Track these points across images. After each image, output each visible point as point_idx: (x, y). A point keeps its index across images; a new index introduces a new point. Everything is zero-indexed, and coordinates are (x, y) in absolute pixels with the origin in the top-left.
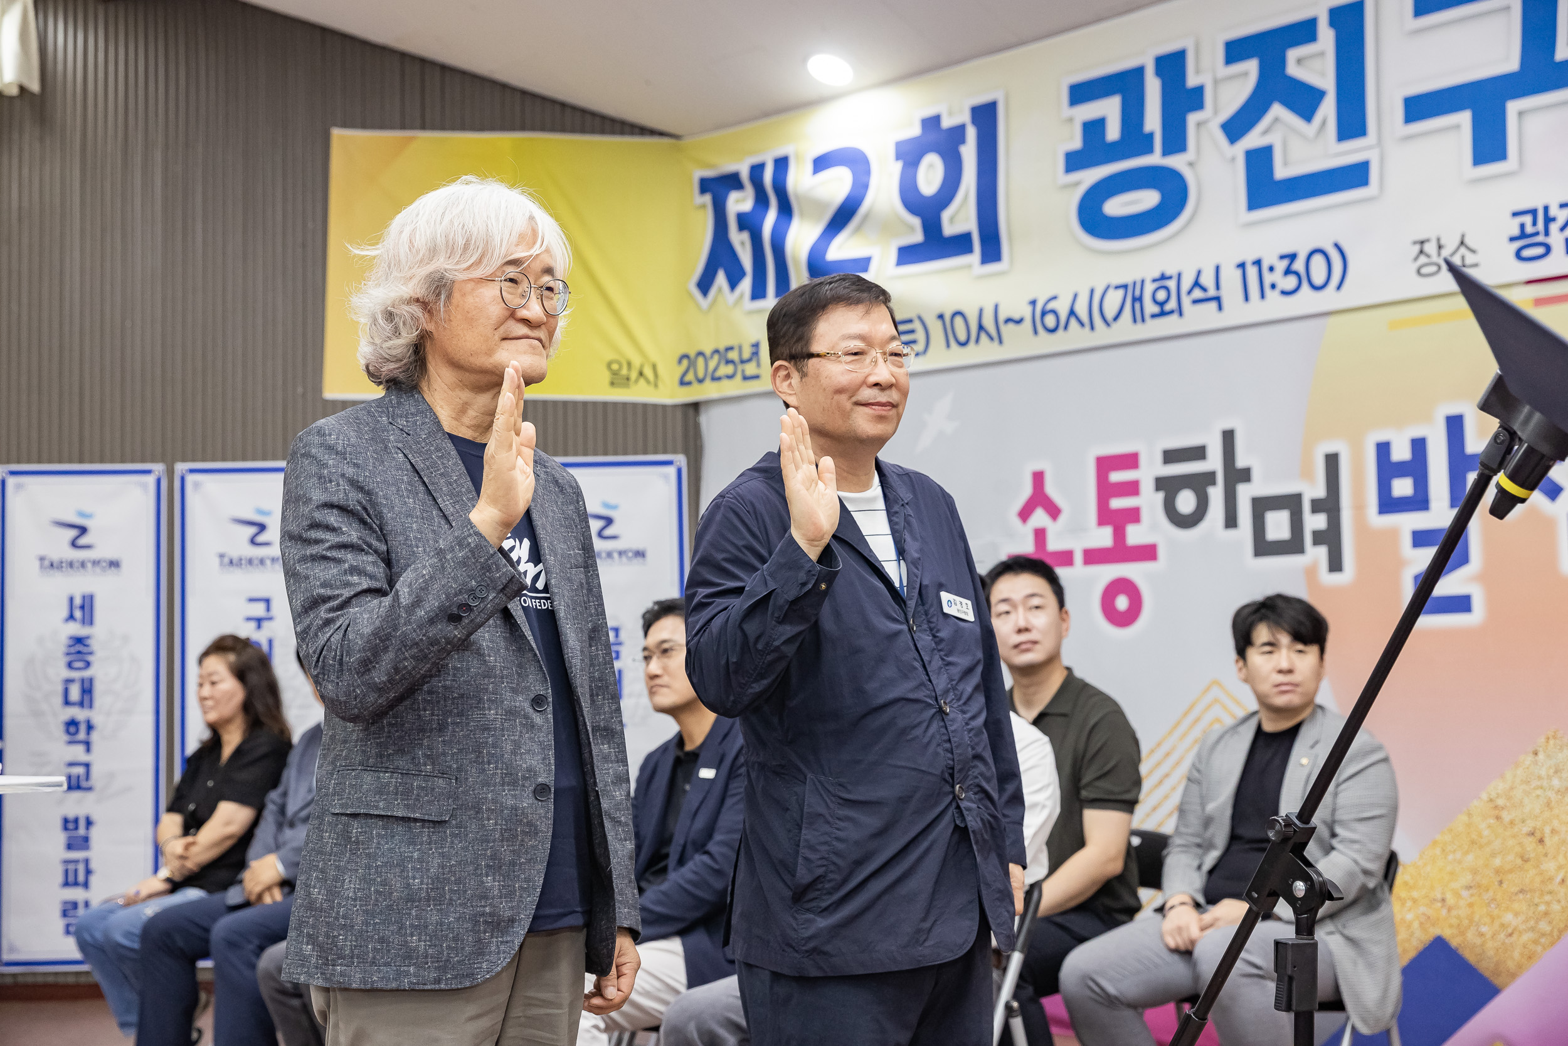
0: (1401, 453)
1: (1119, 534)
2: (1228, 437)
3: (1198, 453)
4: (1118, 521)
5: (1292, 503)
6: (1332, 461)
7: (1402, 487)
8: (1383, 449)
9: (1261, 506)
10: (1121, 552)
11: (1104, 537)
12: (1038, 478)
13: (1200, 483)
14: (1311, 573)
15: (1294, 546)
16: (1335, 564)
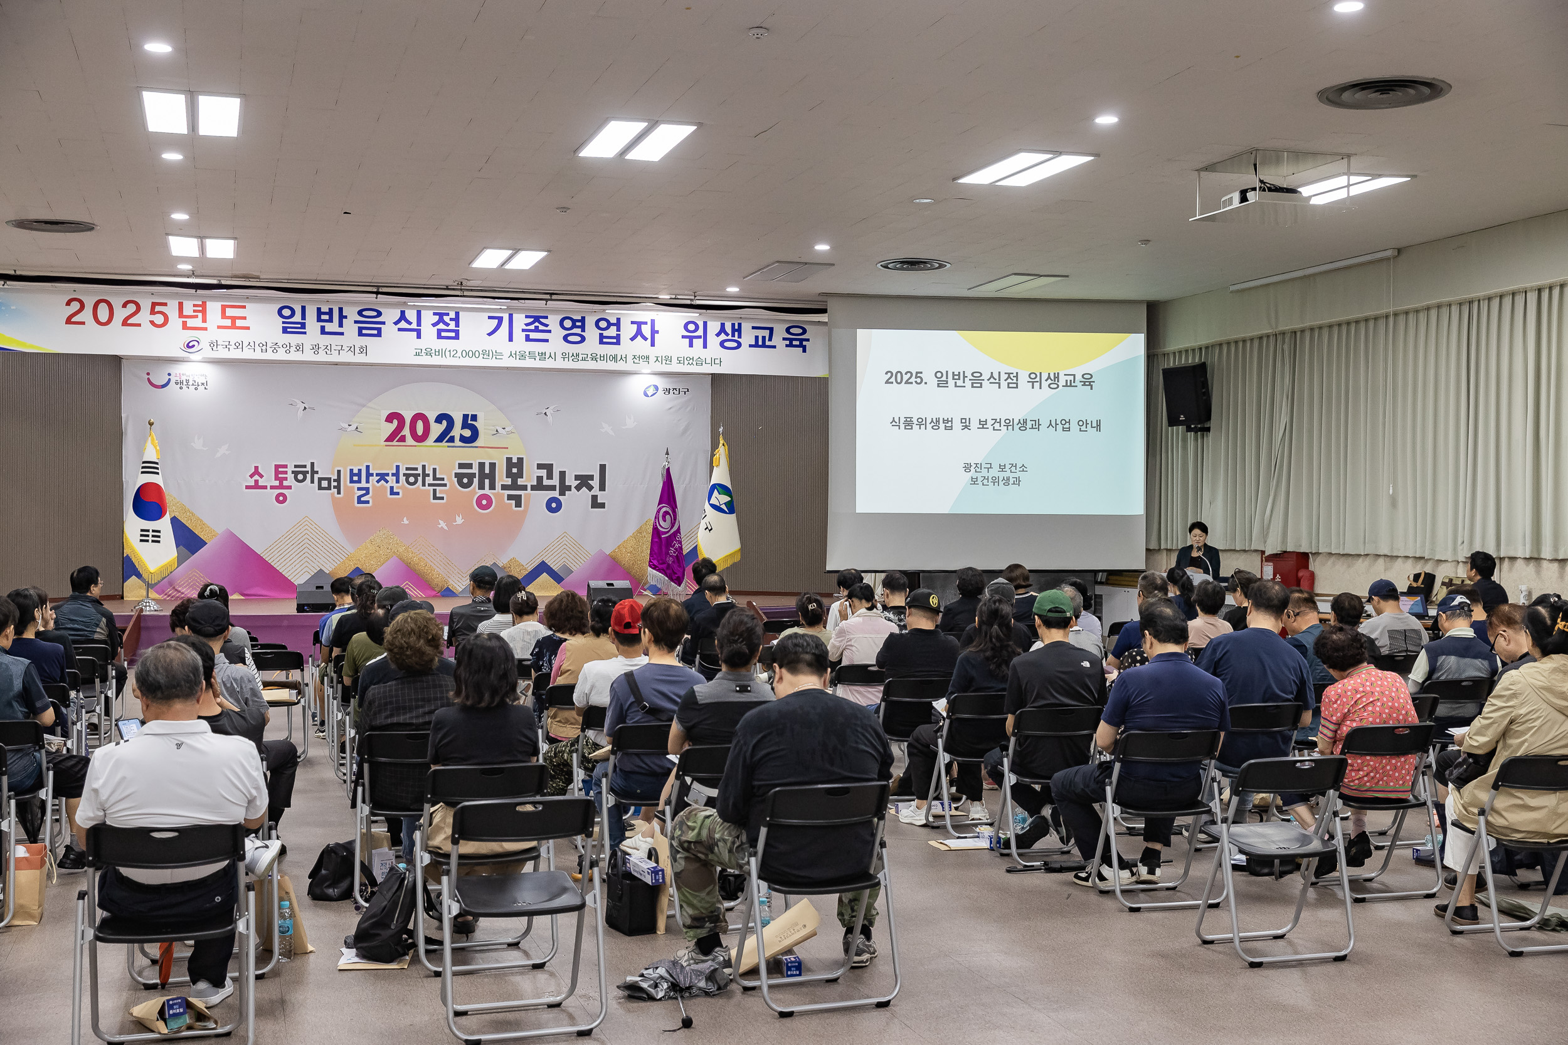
0: (356, 471)
1: (281, 483)
2: (312, 464)
3: (305, 466)
4: (281, 480)
5: (329, 480)
6: (339, 472)
7: (356, 478)
8: (351, 470)
9: (320, 480)
10: (281, 487)
11: (277, 483)
12: (256, 468)
13: (305, 473)
14: (332, 494)
15: (329, 488)
16: (339, 493)
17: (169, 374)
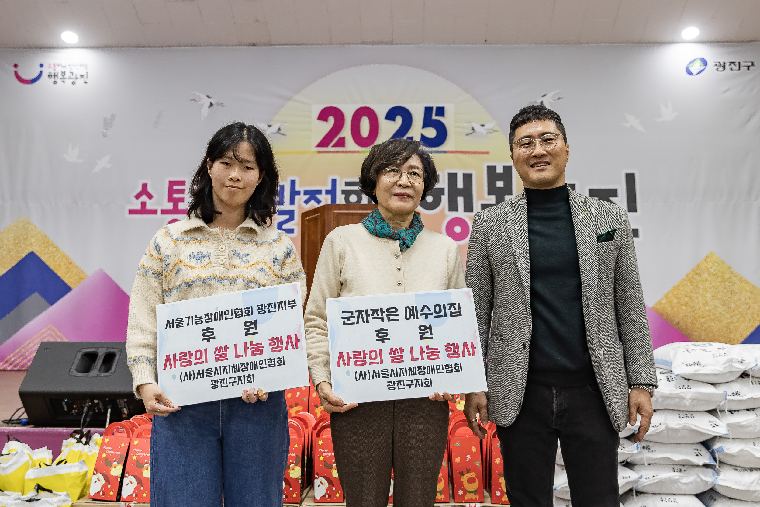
1: (176, 206)
4: (176, 202)
10: (175, 211)
11: (170, 206)
12: (145, 186)
17: (41, 65)
